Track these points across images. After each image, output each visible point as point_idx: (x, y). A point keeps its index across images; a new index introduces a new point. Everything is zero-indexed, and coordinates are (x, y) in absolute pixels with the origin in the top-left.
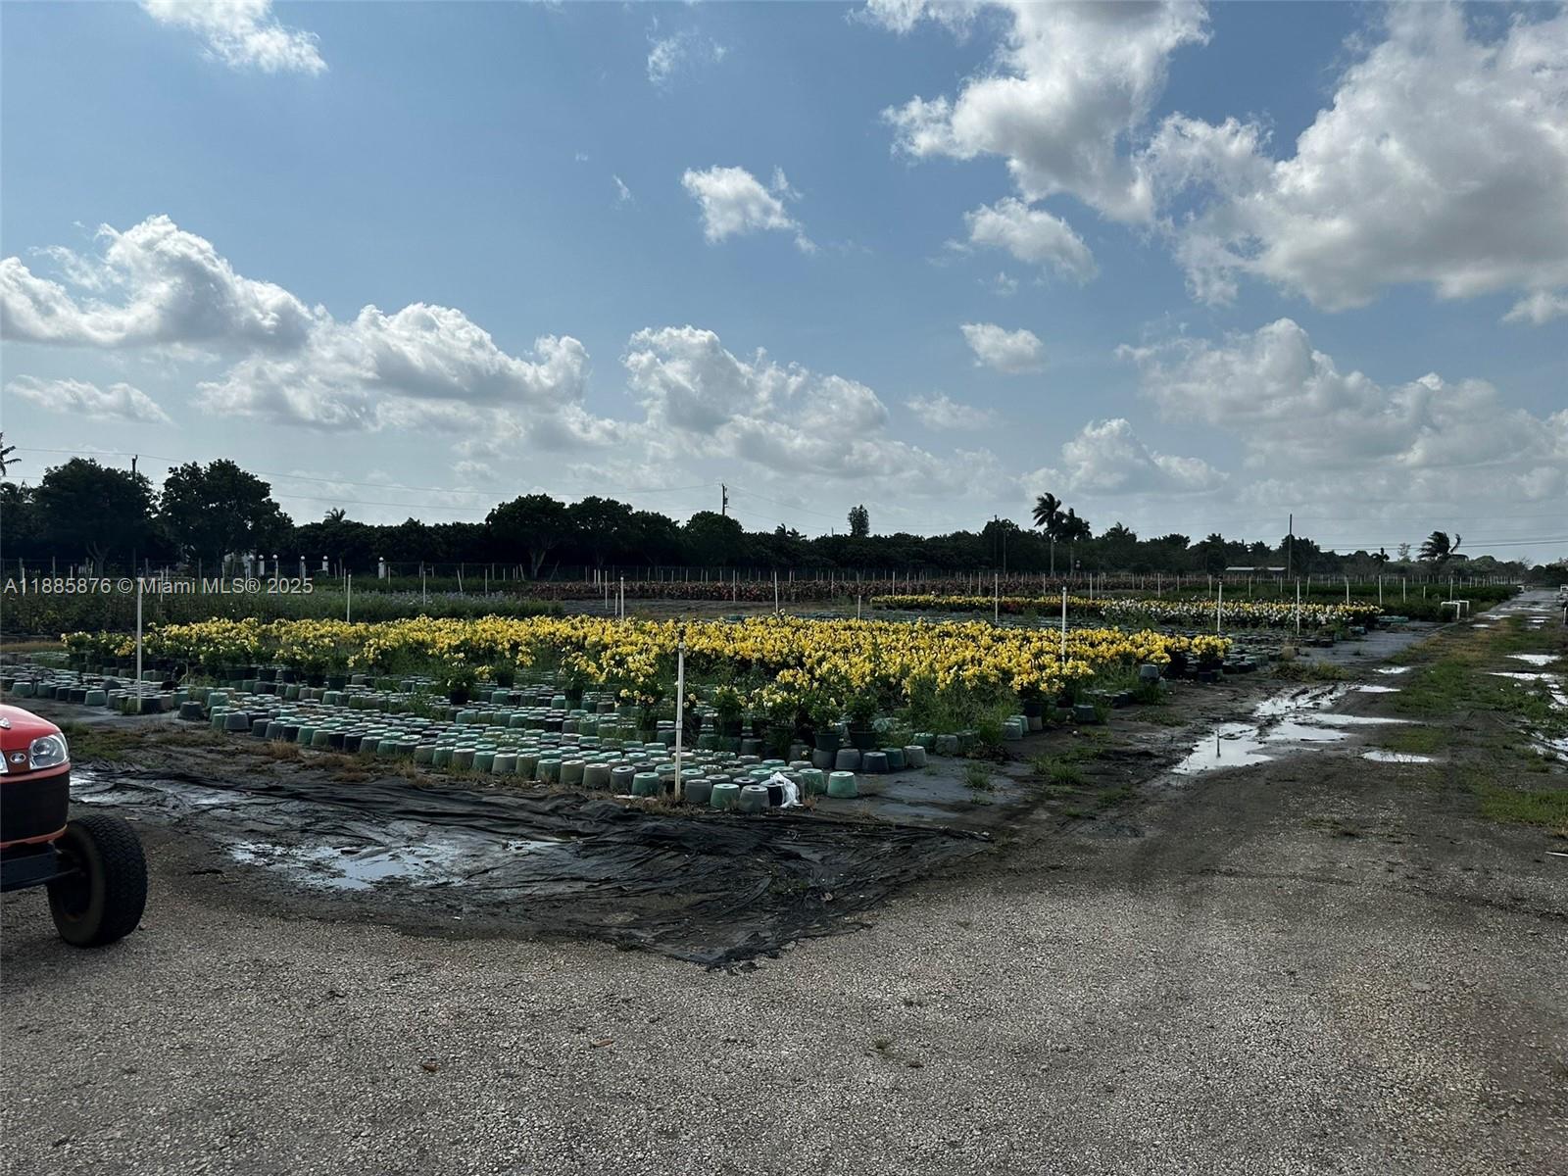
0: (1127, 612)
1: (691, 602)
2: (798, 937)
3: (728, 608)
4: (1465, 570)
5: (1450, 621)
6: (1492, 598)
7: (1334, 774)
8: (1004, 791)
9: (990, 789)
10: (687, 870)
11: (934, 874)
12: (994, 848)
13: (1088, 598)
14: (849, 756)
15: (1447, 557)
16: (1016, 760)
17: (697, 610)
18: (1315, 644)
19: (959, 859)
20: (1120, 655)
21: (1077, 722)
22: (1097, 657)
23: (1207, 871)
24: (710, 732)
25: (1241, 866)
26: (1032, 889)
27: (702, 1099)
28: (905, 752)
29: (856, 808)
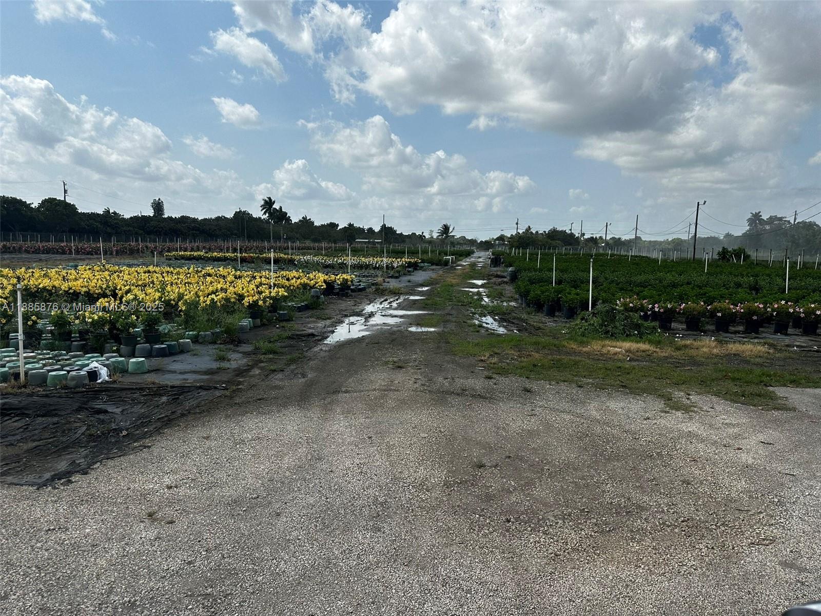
0: (307, 262)
1: (42, 255)
2: (102, 460)
3: (68, 259)
4: (454, 242)
5: (447, 266)
6: (464, 255)
7: (396, 339)
8: (236, 360)
9: (229, 360)
10: (27, 428)
11: (191, 412)
12: (227, 393)
13: (288, 254)
14: (143, 349)
15: (447, 236)
16: (245, 343)
17: (46, 261)
18: (392, 277)
19: (207, 401)
20: (302, 285)
21: (278, 320)
22: (290, 286)
23: (336, 392)
24: (49, 339)
25: (352, 388)
26: (247, 413)
27: (28, 570)
28: (179, 344)
29: (146, 378)
